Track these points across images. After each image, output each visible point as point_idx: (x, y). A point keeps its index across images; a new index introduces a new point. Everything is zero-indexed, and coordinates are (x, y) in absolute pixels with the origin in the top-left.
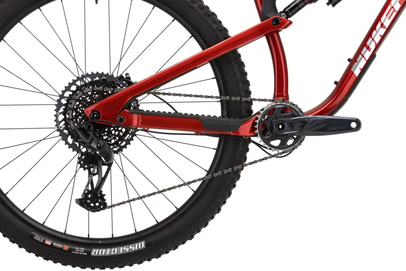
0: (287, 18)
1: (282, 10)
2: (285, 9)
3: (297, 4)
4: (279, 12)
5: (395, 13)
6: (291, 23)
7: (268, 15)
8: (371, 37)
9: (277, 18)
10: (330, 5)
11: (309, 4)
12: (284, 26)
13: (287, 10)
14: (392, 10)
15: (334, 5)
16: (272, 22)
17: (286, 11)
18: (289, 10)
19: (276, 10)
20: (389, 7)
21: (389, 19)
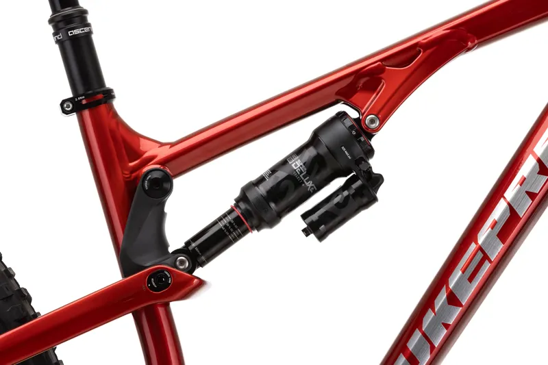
0: (191, 270)
1: (180, 245)
2: (188, 243)
3: (221, 230)
4: (171, 250)
5: (487, 267)
6: (201, 283)
7: (139, 260)
8: (420, 330)
9: (163, 270)
10: (312, 236)
11: (255, 232)
12: (183, 291)
13: (194, 245)
14: (480, 255)
15: (321, 237)
16: (149, 282)
17: (190, 248)
18: (199, 246)
19: (163, 244)
20: (473, 247)
21: (471, 279)
